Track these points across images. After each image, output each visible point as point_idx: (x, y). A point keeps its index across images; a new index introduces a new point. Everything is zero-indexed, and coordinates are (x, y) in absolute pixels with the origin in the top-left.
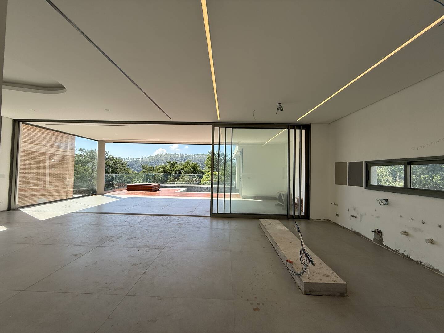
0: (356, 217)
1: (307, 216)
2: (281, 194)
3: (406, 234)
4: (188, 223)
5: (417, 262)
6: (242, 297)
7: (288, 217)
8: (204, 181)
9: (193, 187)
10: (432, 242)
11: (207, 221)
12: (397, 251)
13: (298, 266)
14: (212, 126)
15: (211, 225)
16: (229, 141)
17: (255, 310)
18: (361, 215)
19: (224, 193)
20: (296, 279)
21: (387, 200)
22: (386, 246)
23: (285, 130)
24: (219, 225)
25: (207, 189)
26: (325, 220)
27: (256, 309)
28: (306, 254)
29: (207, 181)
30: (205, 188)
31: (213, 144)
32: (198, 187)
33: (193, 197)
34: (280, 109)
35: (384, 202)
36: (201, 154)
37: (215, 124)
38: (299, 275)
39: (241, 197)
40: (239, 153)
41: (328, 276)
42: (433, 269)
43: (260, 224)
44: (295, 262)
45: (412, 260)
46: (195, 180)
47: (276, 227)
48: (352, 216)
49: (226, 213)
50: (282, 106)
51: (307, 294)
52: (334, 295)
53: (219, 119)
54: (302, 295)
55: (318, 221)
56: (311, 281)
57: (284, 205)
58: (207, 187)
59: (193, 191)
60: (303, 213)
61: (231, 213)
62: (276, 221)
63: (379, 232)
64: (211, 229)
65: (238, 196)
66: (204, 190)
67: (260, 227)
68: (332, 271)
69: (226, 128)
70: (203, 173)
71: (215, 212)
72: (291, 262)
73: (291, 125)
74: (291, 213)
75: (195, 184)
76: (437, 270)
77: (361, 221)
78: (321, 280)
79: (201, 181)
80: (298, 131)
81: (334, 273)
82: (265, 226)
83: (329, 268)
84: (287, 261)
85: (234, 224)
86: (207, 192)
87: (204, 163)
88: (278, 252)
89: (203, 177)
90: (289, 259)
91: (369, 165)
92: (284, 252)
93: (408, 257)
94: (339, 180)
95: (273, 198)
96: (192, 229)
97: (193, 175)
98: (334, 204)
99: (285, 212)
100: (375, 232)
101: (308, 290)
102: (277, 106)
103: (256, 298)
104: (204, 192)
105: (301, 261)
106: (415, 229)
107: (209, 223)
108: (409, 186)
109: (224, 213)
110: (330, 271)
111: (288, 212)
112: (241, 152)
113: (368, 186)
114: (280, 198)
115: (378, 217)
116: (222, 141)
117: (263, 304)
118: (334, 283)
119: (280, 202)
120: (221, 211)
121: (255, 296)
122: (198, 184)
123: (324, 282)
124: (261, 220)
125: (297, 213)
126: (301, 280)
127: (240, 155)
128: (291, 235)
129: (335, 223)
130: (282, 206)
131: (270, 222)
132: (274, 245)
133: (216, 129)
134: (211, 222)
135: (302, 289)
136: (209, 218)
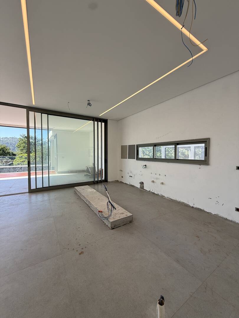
0: (132, 177)
1: (106, 180)
2: (89, 167)
3: (153, 182)
4: (3, 203)
5: (157, 194)
6: (68, 249)
7: (94, 182)
8: (17, 162)
9: (4, 168)
10: (162, 183)
11: (25, 197)
12: (149, 191)
13: (106, 213)
14: (26, 109)
15: (30, 200)
16: (45, 126)
17: (80, 254)
18: (134, 175)
19: (42, 170)
20: (105, 221)
21: (146, 165)
22: (145, 190)
23: (92, 122)
24: (39, 198)
25: (21, 169)
26: (115, 181)
27: (82, 253)
28: (111, 204)
29: (20, 162)
30: (19, 168)
31: (28, 128)
32: (10, 168)
33: (5, 177)
34: (89, 104)
35: (145, 166)
36: (11, 138)
37: (30, 109)
38: (107, 218)
39: (57, 173)
40: (53, 137)
41: (123, 213)
42: (163, 196)
43: (75, 191)
44: (103, 211)
45: (155, 194)
46: (5, 162)
47: (88, 191)
48: (130, 176)
49: (44, 187)
50: (91, 102)
51: (113, 229)
52: (127, 223)
53: (34, 104)
54: (110, 230)
55: (112, 182)
56: (115, 220)
57: (90, 175)
58: (21, 167)
59: (5, 172)
60: (103, 179)
61: (49, 187)
62: (87, 186)
63: (142, 183)
64: (31, 203)
65: (54, 172)
66: (18, 170)
67: (76, 193)
68: (124, 210)
69: (42, 113)
70: (15, 155)
71: (33, 187)
72: (101, 212)
73: (95, 119)
74: (96, 180)
75: (6, 165)
76: (164, 196)
77: (134, 178)
78: (120, 217)
79: (14, 163)
80: (100, 123)
81: (126, 211)
82: (80, 192)
83: (122, 209)
84: (99, 211)
85: (53, 195)
86: (21, 171)
87: (14, 146)
88: (91, 208)
89: (14, 158)
90: (100, 210)
91: (138, 147)
92: (96, 207)
93: (154, 193)
94: (123, 156)
95: (83, 171)
96: (9, 207)
97: (3, 157)
98: (121, 170)
99: (92, 180)
100: (140, 183)
101: (113, 226)
102: (87, 102)
103: (79, 245)
104: (18, 171)
105: (108, 209)
106: (157, 179)
107: (27, 198)
108: (155, 158)
109: (43, 187)
110: (123, 210)
111: (94, 179)
112: (55, 136)
113: (138, 159)
114: (87, 171)
115: (142, 175)
116: (38, 125)
117: (86, 247)
118: (127, 216)
119: (88, 173)
120: (40, 186)
121: (79, 244)
122: (10, 165)
123: (122, 218)
124: (76, 188)
125: (100, 179)
126: (109, 221)
127: (55, 139)
128: (98, 194)
129: (121, 182)
130: (89, 175)
131: (83, 188)
132: (87, 203)
133: (31, 113)
134: (30, 197)
135: (109, 226)
136: (28, 194)
